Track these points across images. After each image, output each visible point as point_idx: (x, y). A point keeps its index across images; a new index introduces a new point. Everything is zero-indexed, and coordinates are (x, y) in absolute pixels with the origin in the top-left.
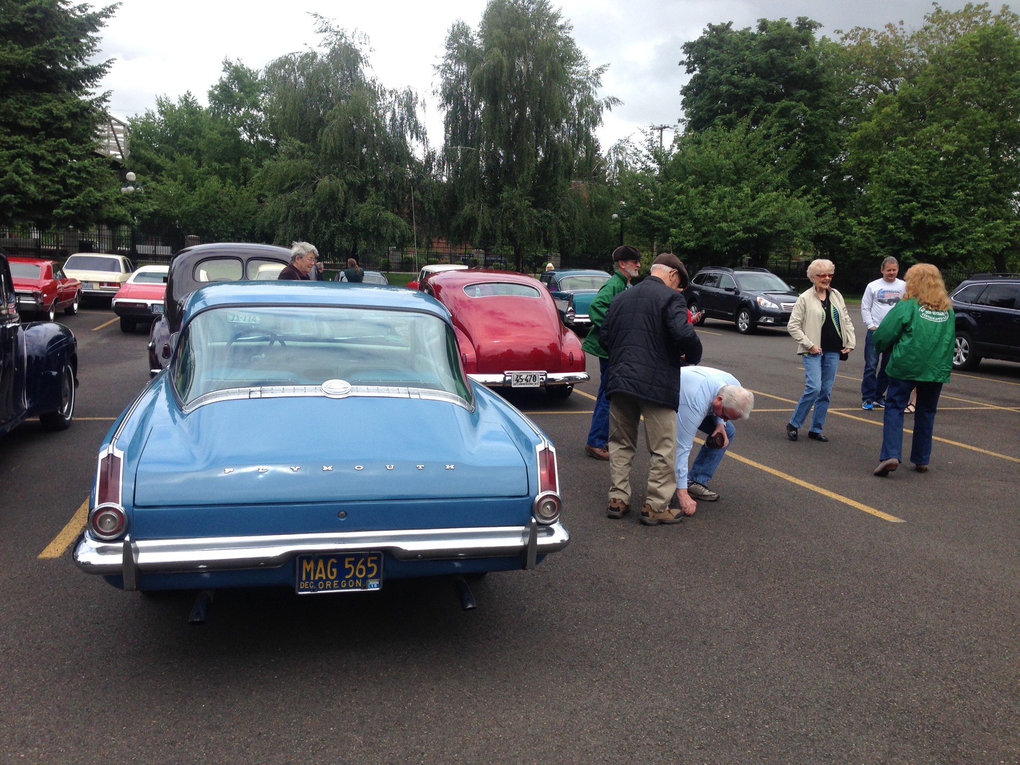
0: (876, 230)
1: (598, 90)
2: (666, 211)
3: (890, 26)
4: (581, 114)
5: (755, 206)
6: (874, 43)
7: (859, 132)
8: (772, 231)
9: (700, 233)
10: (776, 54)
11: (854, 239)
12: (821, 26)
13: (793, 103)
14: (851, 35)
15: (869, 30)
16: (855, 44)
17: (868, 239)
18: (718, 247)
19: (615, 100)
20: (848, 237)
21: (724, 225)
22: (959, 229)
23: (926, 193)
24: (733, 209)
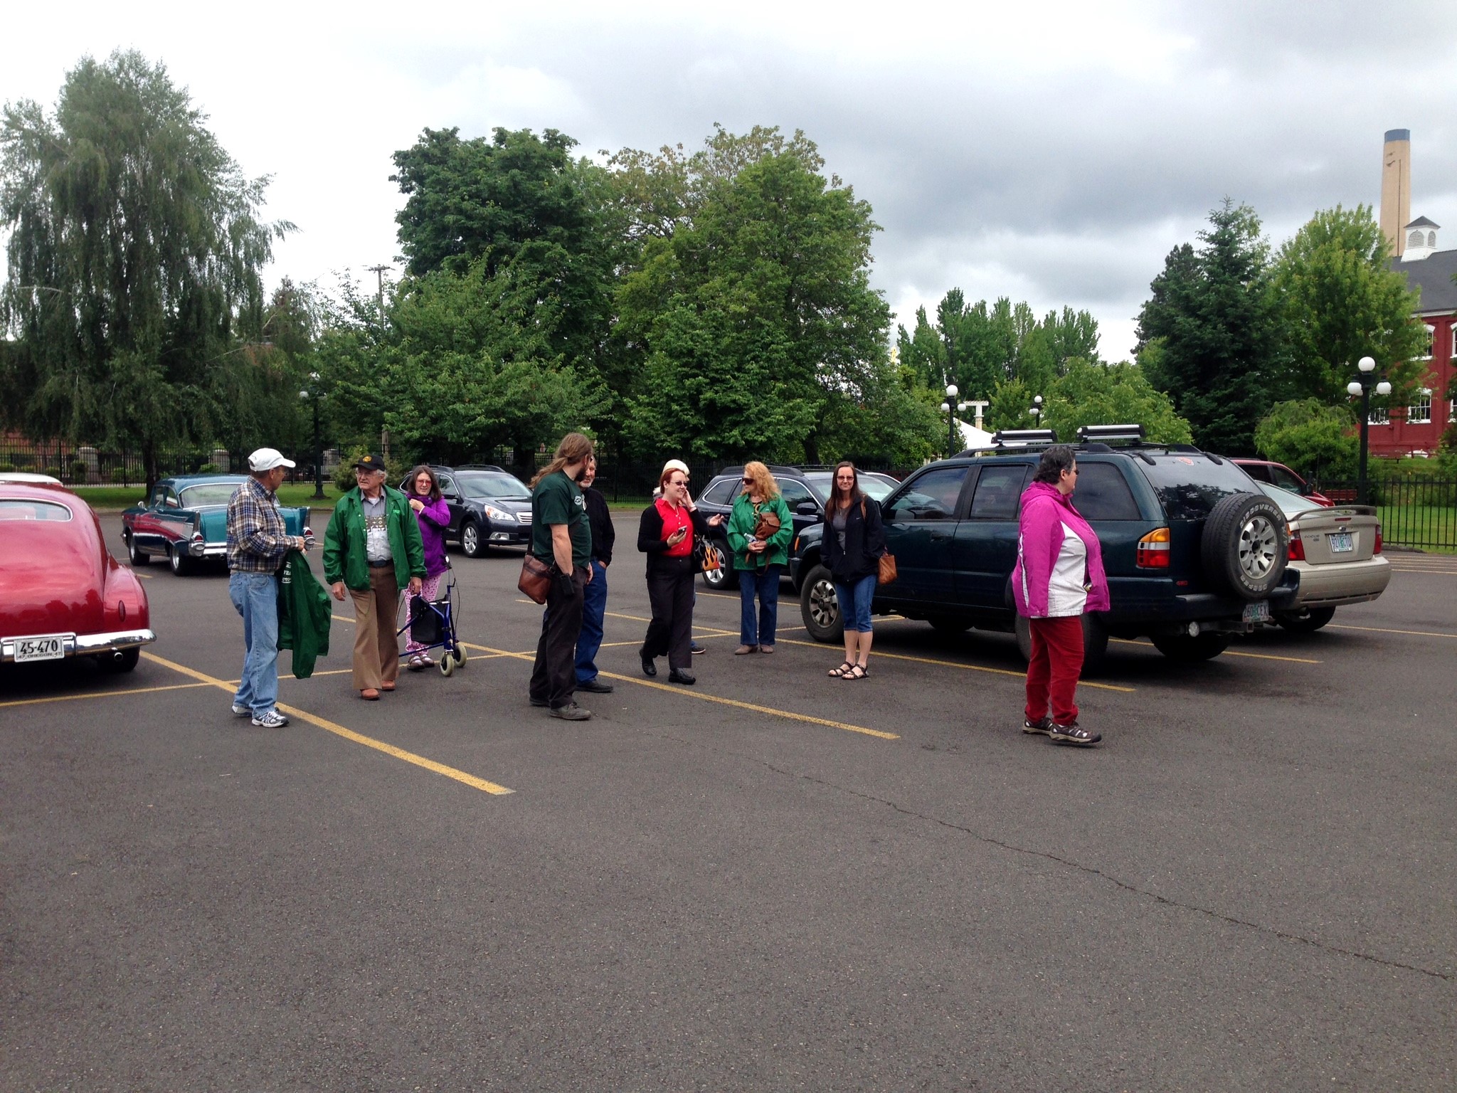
0: (661, 413)
1: (260, 208)
2: (377, 386)
3: (665, 149)
4: (236, 245)
5: (500, 380)
6: (648, 171)
7: (629, 284)
8: (525, 414)
9: (427, 419)
10: (520, 177)
11: (635, 424)
12: (576, 143)
13: (547, 243)
14: (620, 158)
15: (642, 153)
16: (626, 170)
17: (650, 424)
18: (453, 437)
19: (289, 226)
20: (627, 422)
21: (459, 406)
22: (756, 410)
23: (714, 365)
24: (471, 385)
